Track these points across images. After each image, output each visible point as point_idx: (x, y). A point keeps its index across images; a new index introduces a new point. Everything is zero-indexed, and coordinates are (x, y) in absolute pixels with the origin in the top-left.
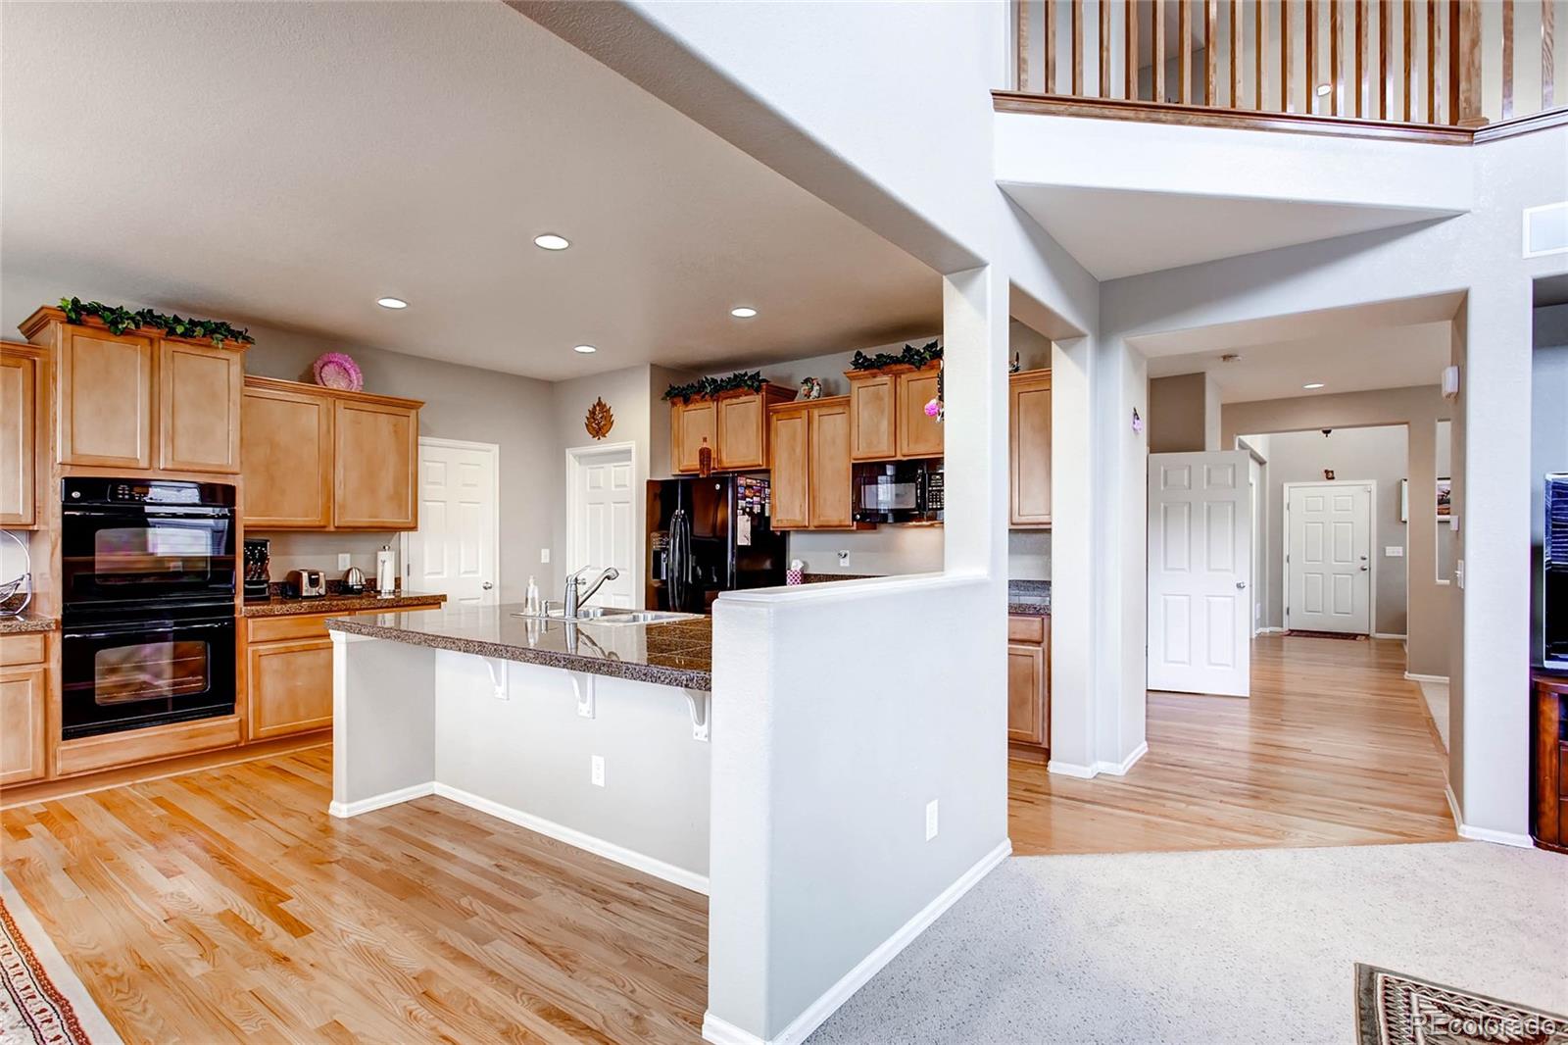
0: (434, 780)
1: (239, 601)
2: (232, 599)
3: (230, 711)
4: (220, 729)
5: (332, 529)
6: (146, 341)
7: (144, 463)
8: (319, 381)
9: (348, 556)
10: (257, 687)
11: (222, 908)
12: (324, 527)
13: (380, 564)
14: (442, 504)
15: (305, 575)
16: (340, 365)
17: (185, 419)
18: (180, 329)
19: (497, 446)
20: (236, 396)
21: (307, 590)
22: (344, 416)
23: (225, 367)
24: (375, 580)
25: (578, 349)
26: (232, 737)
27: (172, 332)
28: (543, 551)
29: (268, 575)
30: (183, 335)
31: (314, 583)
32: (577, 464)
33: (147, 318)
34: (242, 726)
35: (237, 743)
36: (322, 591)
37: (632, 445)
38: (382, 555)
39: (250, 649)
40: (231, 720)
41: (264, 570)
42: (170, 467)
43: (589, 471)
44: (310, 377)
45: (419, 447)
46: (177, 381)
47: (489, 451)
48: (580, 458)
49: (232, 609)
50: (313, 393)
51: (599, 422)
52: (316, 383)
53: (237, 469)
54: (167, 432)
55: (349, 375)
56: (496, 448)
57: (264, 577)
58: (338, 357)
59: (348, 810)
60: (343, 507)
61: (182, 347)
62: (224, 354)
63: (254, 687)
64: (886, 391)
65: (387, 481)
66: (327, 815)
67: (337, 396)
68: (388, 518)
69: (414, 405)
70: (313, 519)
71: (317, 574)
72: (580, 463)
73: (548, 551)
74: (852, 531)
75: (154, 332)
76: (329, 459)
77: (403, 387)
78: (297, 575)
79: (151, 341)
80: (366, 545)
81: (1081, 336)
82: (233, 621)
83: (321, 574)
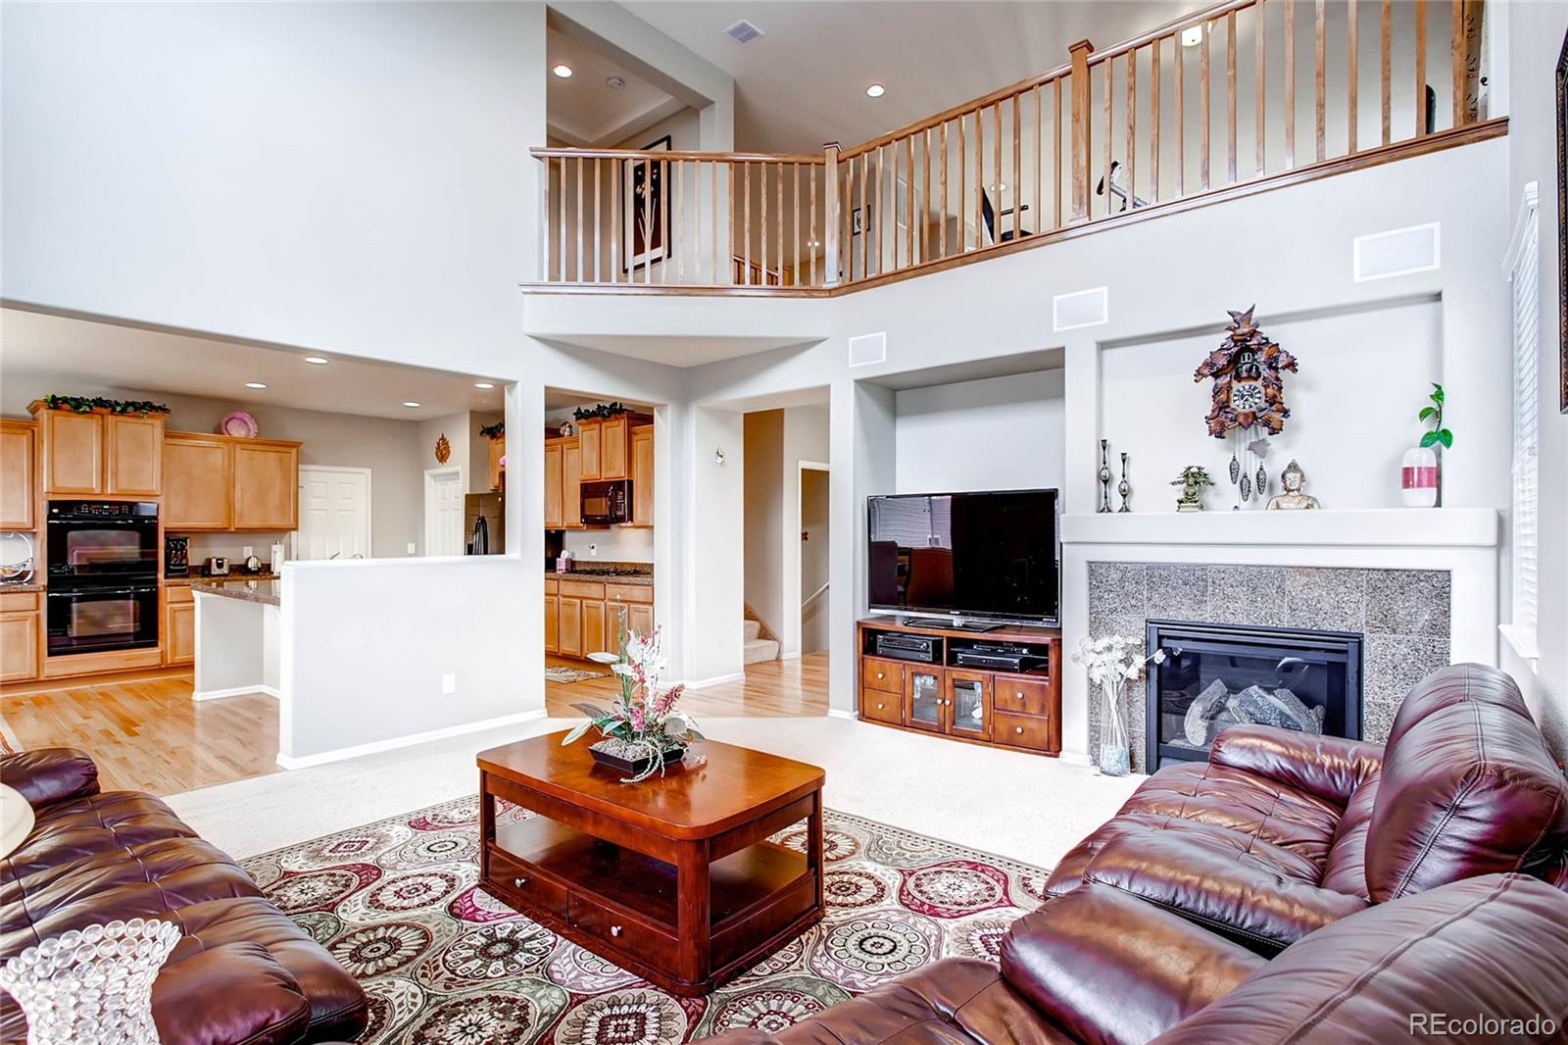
0: (262, 683)
1: (161, 576)
2: (156, 575)
3: (154, 645)
4: (148, 656)
5: (233, 530)
6: (99, 417)
7: (98, 491)
8: (225, 432)
9: (250, 548)
10: (173, 630)
11: (103, 728)
12: (227, 529)
13: (273, 554)
14: (324, 512)
15: (214, 560)
16: (241, 419)
17: (123, 464)
18: (118, 409)
19: (370, 470)
20: (158, 447)
21: (215, 570)
22: (241, 455)
23: (152, 429)
24: (269, 565)
25: (406, 404)
26: (156, 661)
27: (114, 410)
28: (409, 545)
29: (187, 560)
30: (120, 412)
31: (220, 566)
32: (433, 482)
33: (100, 403)
34: (163, 655)
35: (160, 665)
36: (226, 572)
37: (458, 468)
38: (275, 548)
39: (169, 606)
40: (156, 651)
41: (185, 556)
42: (115, 492)
43: (440, 487)
44: (218, 430)
45: (300, 473)
46: (119, 440)
47: (363, 473)
48: (434, 477)
49: (155, 581)
50: (220, 440)
51: (443, 454)
52: (222, 434)
53: (158, 493)
54: (112, 472)
55: (248, 426)
56: (368, 471)
57: (184, 562)
58: (239, 415)
59: (202, 696)
60: (241, 515)
61: (121, 418)
62: (149, 421)
63: (171, 630)
64: (595, 433)
65: (274, 497)
66: (190, 700)
67: (237, 441)
68: (275, 521)
69: (296, 445)
70: (219, 524)
71: (222, 559)
72: (435, 480)
73: (413, 545)
74: (583, 531)
75: (103, 410)
76: (230, 484)
77: (293, 433)
78: (209, 561)
79: (102, 415)
80: (262, 541)
81: (666, 405)
82: (157, 588)
83: (226, 560)
